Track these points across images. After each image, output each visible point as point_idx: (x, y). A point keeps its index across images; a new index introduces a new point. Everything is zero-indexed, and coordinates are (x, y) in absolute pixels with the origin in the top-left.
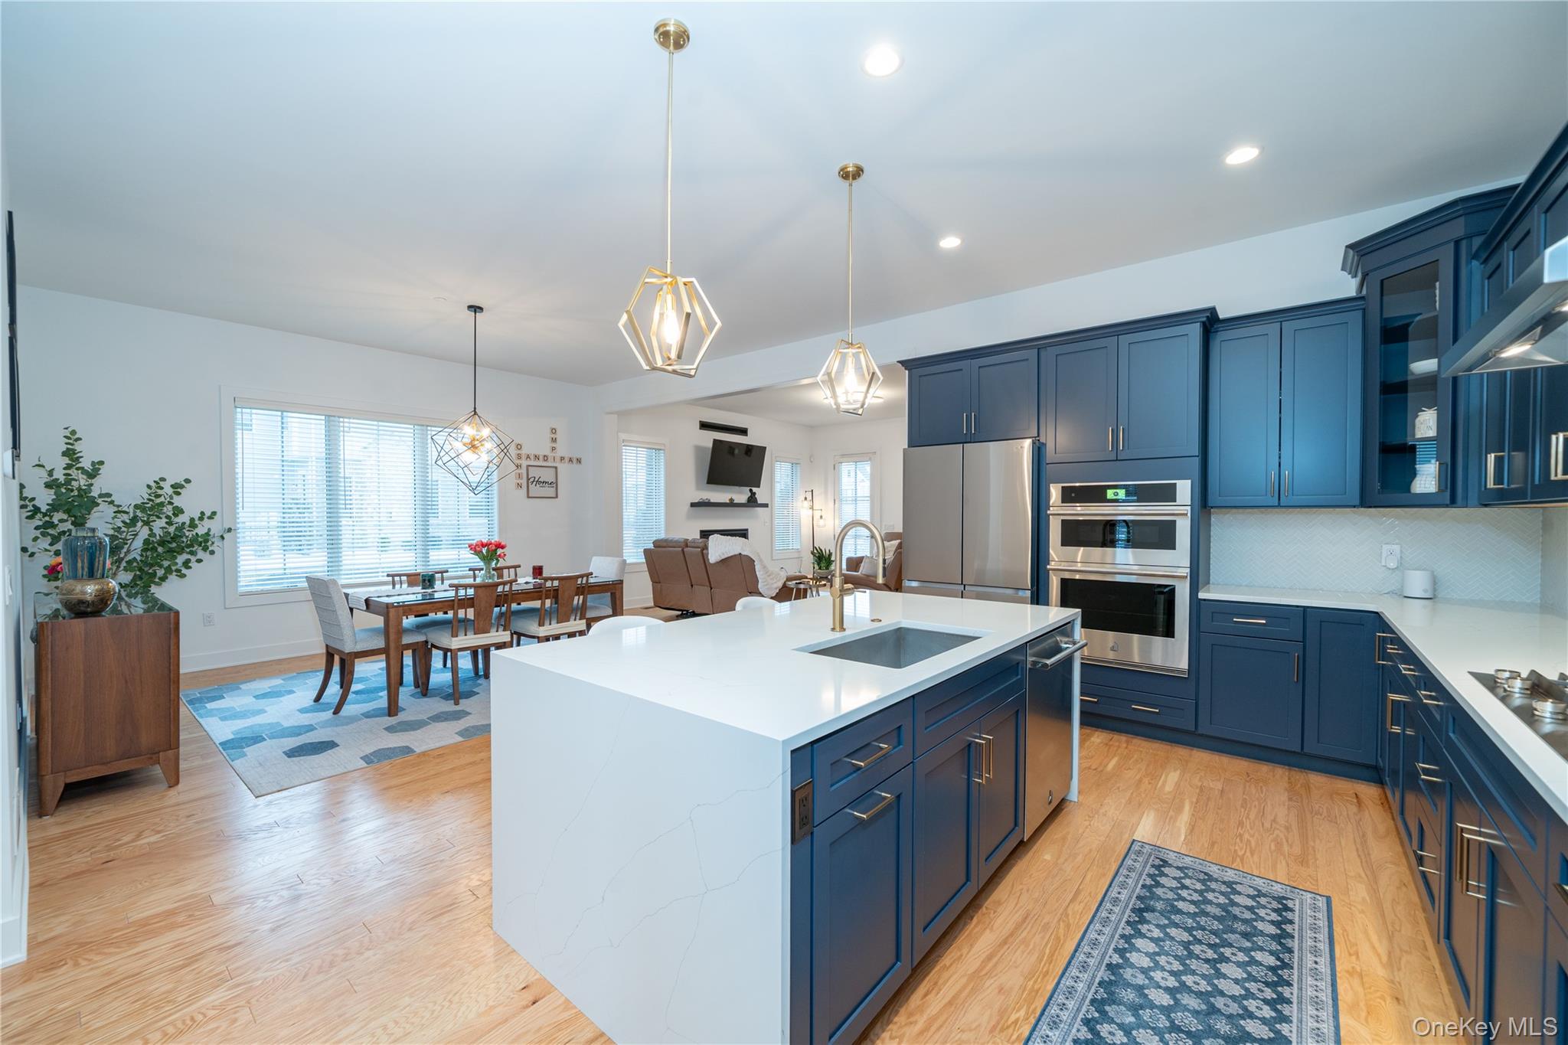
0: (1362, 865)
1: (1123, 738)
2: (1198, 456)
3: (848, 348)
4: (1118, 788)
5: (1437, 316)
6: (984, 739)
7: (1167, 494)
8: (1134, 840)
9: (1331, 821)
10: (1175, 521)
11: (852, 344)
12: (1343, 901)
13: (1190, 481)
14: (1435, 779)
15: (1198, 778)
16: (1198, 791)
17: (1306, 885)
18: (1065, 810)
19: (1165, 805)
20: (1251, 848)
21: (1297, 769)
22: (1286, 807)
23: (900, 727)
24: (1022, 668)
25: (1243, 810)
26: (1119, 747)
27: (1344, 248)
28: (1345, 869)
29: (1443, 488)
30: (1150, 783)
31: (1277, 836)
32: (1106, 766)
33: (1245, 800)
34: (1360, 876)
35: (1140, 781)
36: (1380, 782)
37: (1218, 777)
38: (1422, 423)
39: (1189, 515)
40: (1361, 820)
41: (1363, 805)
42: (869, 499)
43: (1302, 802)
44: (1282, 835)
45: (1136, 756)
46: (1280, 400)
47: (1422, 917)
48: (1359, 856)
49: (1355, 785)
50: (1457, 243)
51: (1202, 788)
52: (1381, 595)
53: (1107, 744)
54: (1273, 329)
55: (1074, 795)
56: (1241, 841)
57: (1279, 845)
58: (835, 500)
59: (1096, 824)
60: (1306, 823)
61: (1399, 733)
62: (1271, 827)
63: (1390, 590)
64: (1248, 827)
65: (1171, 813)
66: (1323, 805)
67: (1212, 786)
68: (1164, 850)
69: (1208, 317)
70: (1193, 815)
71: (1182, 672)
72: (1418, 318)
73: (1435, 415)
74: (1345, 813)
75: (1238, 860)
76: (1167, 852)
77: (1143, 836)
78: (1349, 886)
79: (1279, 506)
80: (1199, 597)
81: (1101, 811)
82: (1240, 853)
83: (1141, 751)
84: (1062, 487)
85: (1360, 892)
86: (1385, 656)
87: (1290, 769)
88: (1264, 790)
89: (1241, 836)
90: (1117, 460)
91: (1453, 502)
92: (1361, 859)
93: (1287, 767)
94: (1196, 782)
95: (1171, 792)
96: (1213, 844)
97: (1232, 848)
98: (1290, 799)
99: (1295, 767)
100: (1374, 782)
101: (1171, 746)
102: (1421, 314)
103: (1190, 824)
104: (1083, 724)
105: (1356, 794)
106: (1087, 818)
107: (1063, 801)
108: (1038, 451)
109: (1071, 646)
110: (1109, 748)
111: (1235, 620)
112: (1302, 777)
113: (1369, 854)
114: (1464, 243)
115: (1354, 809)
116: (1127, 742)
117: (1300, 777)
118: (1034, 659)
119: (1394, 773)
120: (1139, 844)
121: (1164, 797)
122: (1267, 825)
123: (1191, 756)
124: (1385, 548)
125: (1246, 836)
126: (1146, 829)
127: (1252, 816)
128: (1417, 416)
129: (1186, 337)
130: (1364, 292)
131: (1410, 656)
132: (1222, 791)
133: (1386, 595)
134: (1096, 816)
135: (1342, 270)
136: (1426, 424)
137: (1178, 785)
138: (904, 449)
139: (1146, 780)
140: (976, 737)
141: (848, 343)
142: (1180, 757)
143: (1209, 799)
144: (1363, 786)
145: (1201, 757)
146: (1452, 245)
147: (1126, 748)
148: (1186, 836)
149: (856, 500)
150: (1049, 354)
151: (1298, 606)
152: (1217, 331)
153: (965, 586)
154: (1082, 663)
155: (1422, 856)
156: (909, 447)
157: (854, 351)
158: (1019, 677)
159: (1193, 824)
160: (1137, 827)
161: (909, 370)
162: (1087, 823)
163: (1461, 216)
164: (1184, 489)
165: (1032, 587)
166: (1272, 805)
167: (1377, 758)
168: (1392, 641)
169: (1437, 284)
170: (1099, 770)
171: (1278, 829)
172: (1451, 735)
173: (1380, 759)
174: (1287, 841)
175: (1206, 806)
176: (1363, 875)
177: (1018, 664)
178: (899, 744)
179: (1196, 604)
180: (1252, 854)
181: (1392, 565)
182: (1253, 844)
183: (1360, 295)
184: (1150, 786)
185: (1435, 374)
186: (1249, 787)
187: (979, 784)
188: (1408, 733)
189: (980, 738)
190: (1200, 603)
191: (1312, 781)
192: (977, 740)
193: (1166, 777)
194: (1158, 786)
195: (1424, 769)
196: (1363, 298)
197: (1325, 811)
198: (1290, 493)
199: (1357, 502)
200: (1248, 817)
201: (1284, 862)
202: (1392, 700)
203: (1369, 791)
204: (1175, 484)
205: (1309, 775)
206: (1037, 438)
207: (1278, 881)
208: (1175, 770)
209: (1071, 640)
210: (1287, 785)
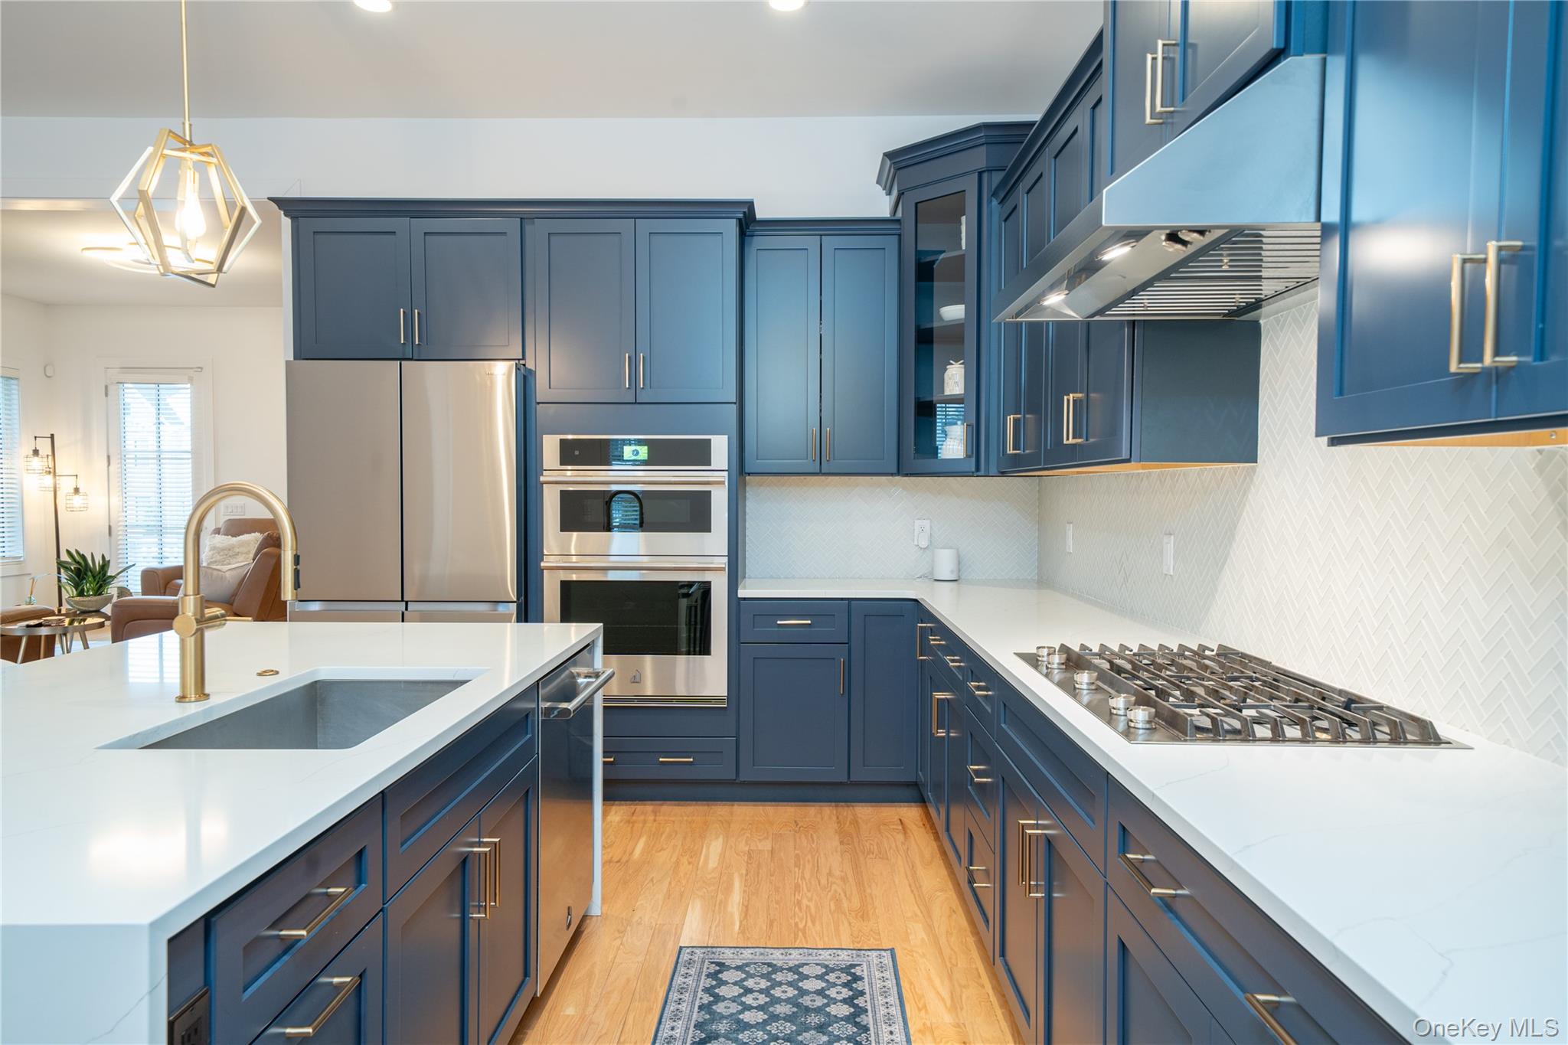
0: (916, 903)
1: (648, 808)
2: (735, 403)
3: (183, 150)
4: (652, 880)
5: (964, 255)
6: (486, 844)
7: (699, 454)
8: (681, 948)
9: (882, 858)
10: (710, 492)
11: (191, 143)
12: (906, 949)
13: (727, 436)
14: (985, 780)
15: (744, 842)
16: (746, 858)
17: (870, 942)
18: (585, 932)
19: (712, 888)
20: (811, 916)
21: (843, 804)
22: (839, 853)
23: (360, 853)
24: (533, 721)
25: (797, 869)
26: (645, 822)
27: (882, 155)
28: (902, 911)
29: (969, 453)
30: (689, 863)
31: (836, 891)
32: (631, 853)
33: (797, 855)
34: (916, 915)
35: (678, 863)
36: (922, 801)
37: (766, 835)
38: (950, 379)
39: (727, 484)
40: (908, 849)
41: (908, 831)
42: (189, 456)
43: (853, 842)
44: (839, 890)
45: (668, 829)
46: (821, 335)
47: (972, 941)
48: (912, 891)
49: (898, 809)
50: (980, 174)
51: (750, 854)
52: (915, 579)
53: (628, 822)
54: (811, 242)
55: (596, 909)
56: (800, 909)
57: (838, 902)
58: (109, 457)
59: (629, 940)
60: (860, 868)
61: (943, 737)
62: (828, 883)
63: (921, 574)
64: (805, 889)
65: (720, 896)
66: (873, 841)
67: (760, 848)
68: (719, 949)
69: (744, 213)
70: (745, 891)
71: (718, 699)
72: (942, 256)
73: (963, 370)
74: (893, 845)
75: (800, 934)
76: (723, 950)
77: (691, 939)
78: (909, 930)
79: (820, 473)
80: (739, 596)
81: (636, 919)
82: (801, 926)
83: (674, 821)
84: (561, 440)
85: (918, 933)
86: (925, 648)
87: (836, 806)
88: (815, 838)
89: (799, 903)
90: (636, 403)
91: (978, 471)
92: (914, 895)
93: (833, 804)
94: (743, 847)
95: (716, 868)
96: (771, 923)
97: (792, 922)
98: (841, 843)
99: (842, 802)
100: (915, 802)
101: (708, 805)
102: (944, 252)
103: (743, 904)
104: (607, 798)
105: (900, 820)
106: (617, 935)
107: (585, 917)
108: (525, 381)
109: (594, 680)
110: (633, 826)
111: (779, 622)
112: (849, 812)
113: (920, 887)
114: (985, 176)
115: (900, 837)
116: (655, 813)
117: (847, 812)
118: (548, 704)
119: (938, 786)
120: (688, 950)
121: (709, 877)
122: (823, 881)
123: (732, 814)
124: (918, 523)
125: (805, 902)
126: (693, 930)
127: (807, 875)
128: (946, 370)
129: (719, 237)
130: (899, 214)
131: (956, 644)
132: (772, 850)
133: (918, 580)
134: (629, 928)
135: (877, 183)
136: (954, 379)
137: (723, 856)
138: (287, 363)
139: (684, 860)
140: (472, 845)
141: (184, 142)
142: (720, 819)
143: (759, 866)
144: (906, 809)
145: (743, 812)
146: (976, 175)
147: (655, 821)
148: (741, 922)
149: (159, 458)
150: (538, 231)
151: (842, 599)
152: (753, 236)
153: (407, 603)
154: (604, 707)
155: (973, 870)
156: (295, 359)
157: (196, 157)
158: (529, 736)
159: (746, 904)
160: (682, 929)
161: (292, 218)
162: (618, 942)
163: (983, 144)
164: (720, 447)
165: (518, 599)
166: (825, 854)
167: (917, 772)
168: (932, 631)
169: (963, 219)
170: (624, 859)
171: (835, 883)
172: (1003, 725)
173: (920, 773)
174: (846, 896)
175: (758, 876)
176: (919, 914)
177: (527, 716)
178: (359, 882)
179: (736, 604)
180: (813, 922)
181: (924, 544)
182: (813, 910)
183: (893, 218)
184: (691, 866)
185: (961, 322)
186: (800, 838)
187: (479, 919)
188: (952, 735)
189: (480, 844)
190: (739, 603)
191: (859, 815)
192: (475, 849)
193: (708, 848)
194: (701, 863)
195: (976, 772)
196: (898, 221)
197: (875, 847)
198: (832, 456)
199: (895, 470)
200: (803, 878)
201: (846, 923)
202: (938, 699)
203: (911, 813)
204: (710, 440)
205: (855, 808)
206: (522, 362)
207: (843, 947)
208: (717, 838)
209: (591, 670)
210: (836, 826)
